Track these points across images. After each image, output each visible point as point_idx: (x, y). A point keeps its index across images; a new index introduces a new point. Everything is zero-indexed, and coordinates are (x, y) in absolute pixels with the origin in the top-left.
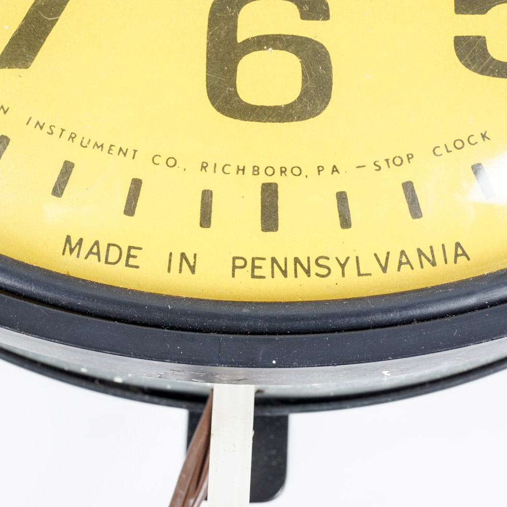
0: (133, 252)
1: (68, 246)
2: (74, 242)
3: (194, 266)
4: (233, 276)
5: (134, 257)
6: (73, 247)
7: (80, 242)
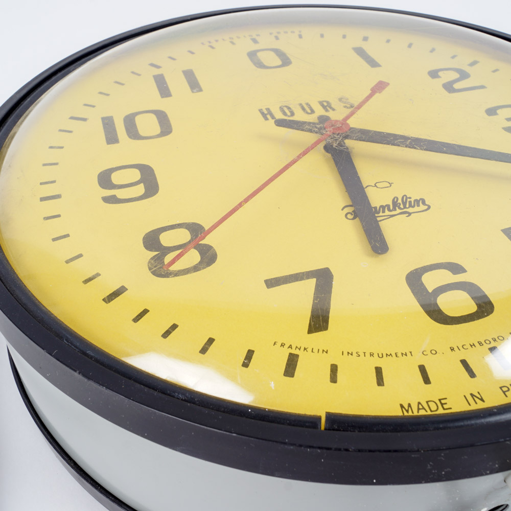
0: (443, 401)
1: (404, 410)
2: (406, 407)
3: (482, 398)
4: (506, 396)
5: (446, 404)
6: (407, 408)
7: (409, 405)
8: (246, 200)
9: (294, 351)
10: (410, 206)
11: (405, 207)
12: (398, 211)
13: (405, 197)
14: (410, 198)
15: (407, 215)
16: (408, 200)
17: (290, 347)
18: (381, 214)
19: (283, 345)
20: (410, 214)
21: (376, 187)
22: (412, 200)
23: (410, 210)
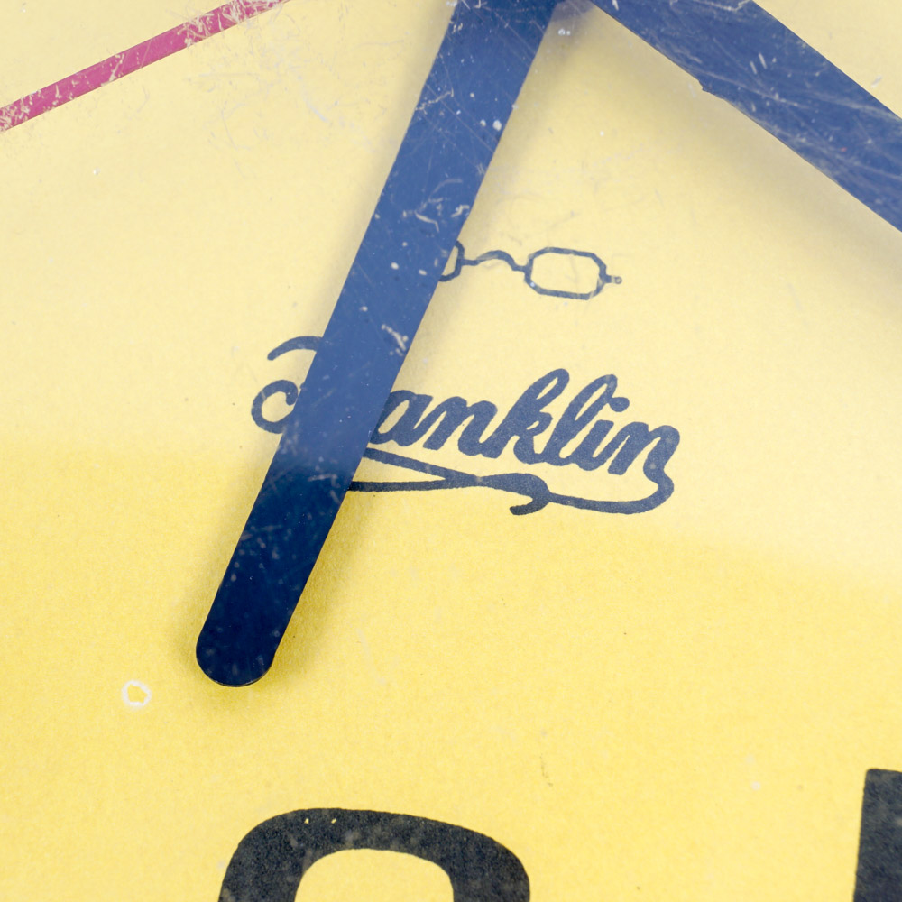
10: (585, 458)
11: (551, 455)
12: (507, 462)
13: (602, 390)
14: (621, 405)
15: (525, 500)
16: (606, 413)
20: (539, 497)
21: (521, 275)
23: (562, 478)
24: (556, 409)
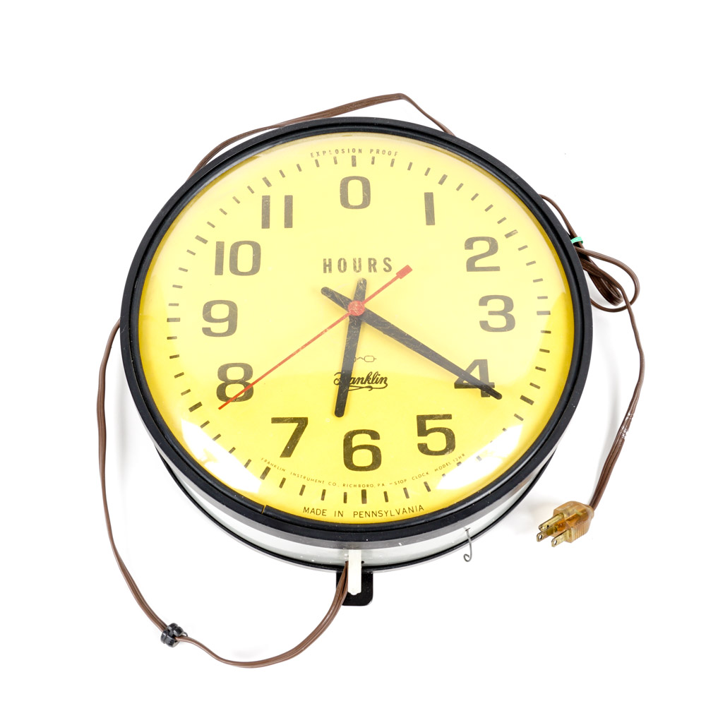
0: (324, 511)
3: (343, 515)
4: (354, 517)
6: (306, 510)
8: (280, 364)
9: (270, 466)
10: (376, 383)
11: (372, 383)
12: (367, 385)
13: (377, 374)
15: (370, 389)
16: (378, 376)
17: (269, 463)
18: (355, 385)
19: (266, 461)
20: (372, 388)
21: (364, 360)
22: (380, 377)
23: (373, 386)
24: (372, 377)
